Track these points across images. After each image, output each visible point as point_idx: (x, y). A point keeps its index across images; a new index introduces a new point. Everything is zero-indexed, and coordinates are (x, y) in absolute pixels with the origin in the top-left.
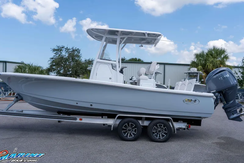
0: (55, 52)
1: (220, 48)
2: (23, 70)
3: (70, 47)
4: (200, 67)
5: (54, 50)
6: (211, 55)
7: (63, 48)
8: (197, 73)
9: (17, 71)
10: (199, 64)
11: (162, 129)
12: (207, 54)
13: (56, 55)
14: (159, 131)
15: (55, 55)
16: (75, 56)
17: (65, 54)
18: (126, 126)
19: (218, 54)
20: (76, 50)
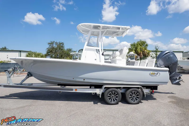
0: (49, 45)
2: (31, 56)
3: (58, 42)
4: (134, 51)
5: (49, 44)
6: (139, 44)
7: (54, 42)
8: (134, 55)
9: (27, 56)
14: (134, 96)
16: (61, 47)
17: (55, 46)
20: (62, 43)
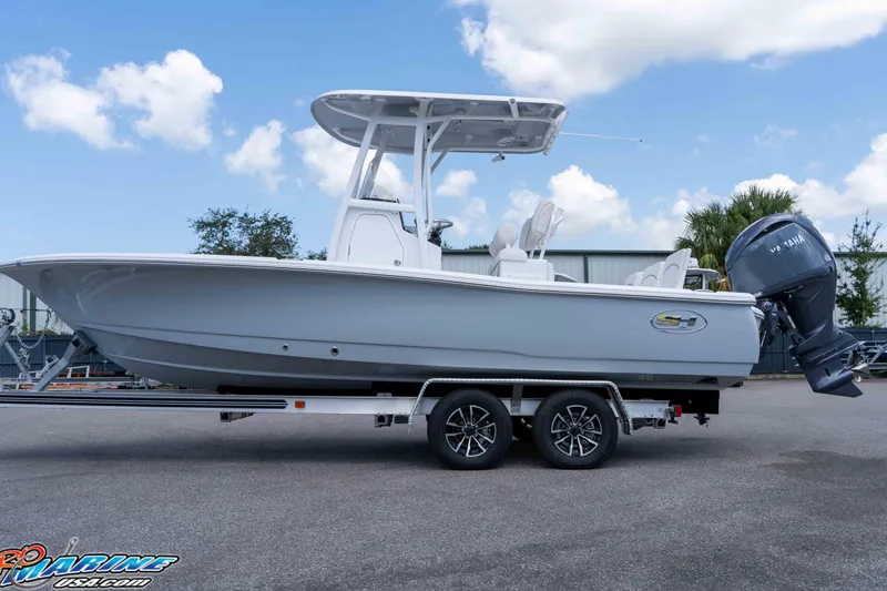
0: (204, 234)
1: (774, 192)
3: (256, 212)
4: (707, 256)
5: (202, 225)
6: (744, 215)
7: (230, 216)
8: (701, 276)
10: (706, 249)
11: (583, 421)
12: (730, 213)
13: (209, 241)
14: (575, 432)
15: (203, 242)
16: (274, 243)
17: (237, 237)
18: (456, 418)
19: (767, 210)
20: (277, 223)
